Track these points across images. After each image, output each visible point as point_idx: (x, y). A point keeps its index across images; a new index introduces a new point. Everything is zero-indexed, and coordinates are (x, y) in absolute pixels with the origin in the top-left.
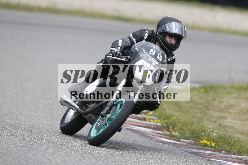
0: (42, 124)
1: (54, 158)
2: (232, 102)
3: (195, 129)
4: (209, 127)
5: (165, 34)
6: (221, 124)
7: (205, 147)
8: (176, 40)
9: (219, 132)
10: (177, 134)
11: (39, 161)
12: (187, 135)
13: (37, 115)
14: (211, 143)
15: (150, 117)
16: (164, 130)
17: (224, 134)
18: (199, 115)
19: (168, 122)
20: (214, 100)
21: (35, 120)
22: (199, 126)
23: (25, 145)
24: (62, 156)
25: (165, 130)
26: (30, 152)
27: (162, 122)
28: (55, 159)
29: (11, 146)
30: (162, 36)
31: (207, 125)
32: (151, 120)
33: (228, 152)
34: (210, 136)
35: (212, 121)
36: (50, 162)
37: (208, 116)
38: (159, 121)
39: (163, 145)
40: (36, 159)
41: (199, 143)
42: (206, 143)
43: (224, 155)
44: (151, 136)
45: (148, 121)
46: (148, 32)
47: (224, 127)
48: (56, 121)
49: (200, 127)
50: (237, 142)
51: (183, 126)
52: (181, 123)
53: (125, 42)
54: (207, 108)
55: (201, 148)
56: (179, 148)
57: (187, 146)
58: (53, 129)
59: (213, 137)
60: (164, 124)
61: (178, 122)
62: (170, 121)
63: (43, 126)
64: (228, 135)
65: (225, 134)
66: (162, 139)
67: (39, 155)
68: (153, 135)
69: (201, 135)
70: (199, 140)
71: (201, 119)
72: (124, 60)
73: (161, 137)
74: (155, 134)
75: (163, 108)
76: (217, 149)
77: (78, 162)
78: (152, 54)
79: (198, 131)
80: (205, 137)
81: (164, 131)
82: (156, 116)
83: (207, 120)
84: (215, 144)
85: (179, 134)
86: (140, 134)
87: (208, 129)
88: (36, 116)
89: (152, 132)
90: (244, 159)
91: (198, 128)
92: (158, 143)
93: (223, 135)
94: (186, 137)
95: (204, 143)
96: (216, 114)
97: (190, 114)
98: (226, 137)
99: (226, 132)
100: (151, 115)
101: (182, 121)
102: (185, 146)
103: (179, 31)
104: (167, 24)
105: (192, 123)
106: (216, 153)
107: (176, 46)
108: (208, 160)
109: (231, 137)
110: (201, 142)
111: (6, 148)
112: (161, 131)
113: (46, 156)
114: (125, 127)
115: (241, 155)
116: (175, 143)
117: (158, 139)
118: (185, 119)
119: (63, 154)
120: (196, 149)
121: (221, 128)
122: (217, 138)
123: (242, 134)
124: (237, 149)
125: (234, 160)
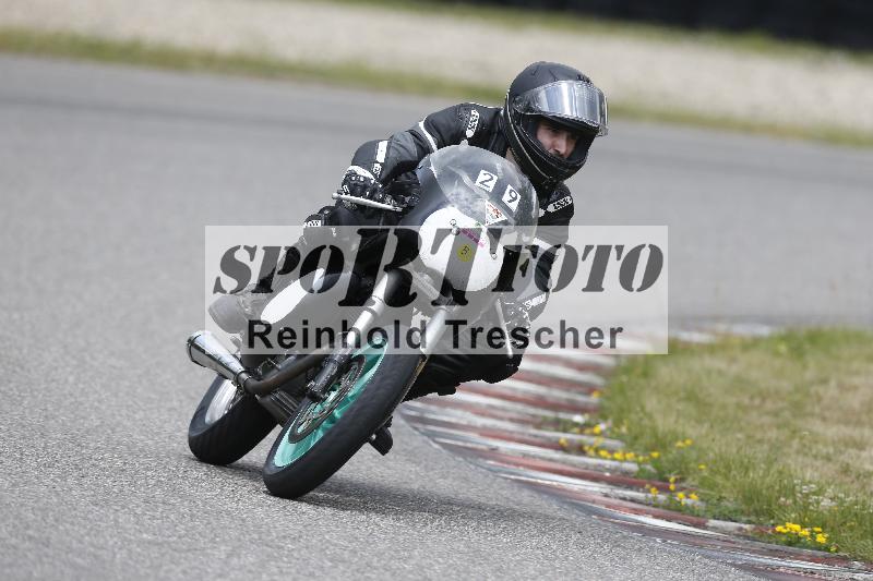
3: (759, 482)
4: (808, 478)
5: (536, 120)
6: (848, 464)
7: (791, 548)
8: (574, 142)
9: (842, 495)
10: (693, 500)
12: (729, 505)
14: (812, 532)
15: (599, 441)
16: (647, 486)
17: (861, 499)
18: (773, 434)
19: (664, 459)
20: (824, 382)
22: (772, 472)
23: (160, 539)
25: (653, 486)
26: (178, 564)
27: (641, 458)
29: (111, 543)
30: (526, 129)
31: (799, 470)
32: (603, 453)
34: (811, 508)
35: (816, 457)
37: (802, 438)
38: (630, 456)
39: (644, 540)
41: (770, 532)
42: (796, 534)
43: (858, 576)
44: (604, 508)
45: (591, 457)
46: (477, 114)
47: (858, 477)
49: (776, 475)
51: (713, 472)
52: (707, 465)
53: (398, 147)
54: (798, 409)
55: (777, 550)
56: (703, 552)
57: (728, 545)
59: (822, 512)
60: (649, 467)
61: (697, 461)
62: (670, 456)
65: (864, 503)
66: (642, 518)
68: (608, 506)
69: (780, 506)
70: (772, 522)
71: (776, 447)
72: (390, 207)
73: (637, 512)
74: (617, 502)
75: (643, 408)
76: (835, 555)
78: (486, 188)
79: (768, 489)
80: (793, 511)
81: (649, 491)
82: (620, 437)
83: (798, 452)
84: (826, 535)
85: (702, 500)
86: (564, 502)
87: (804, 482)
89: (606, 495)
91: (768, 480)
92: (625, 534)
93: (856, 503)
94: (726, 512)
95: (789, 533)
96: (833, 431)
97: (741, 430)
98: (865, 512)
99: (865, 494)
100: (602, 434)
101: (711, 455)
102: (724, 544)
103: (582, 110)
104: (541, 88)
105: (746, 461)
106: (830, 568)
107: (573, 163)
110: (779, 528)
111: (92, 550)
112: (638, 491)
113: (232, 576)
114: (512, 477)
116: (685, 534)
117: (625, 519)
118: (723, 449)
119: (293, 571)
120: (762, 553)
121: (848, 479)
122: (835, 516)
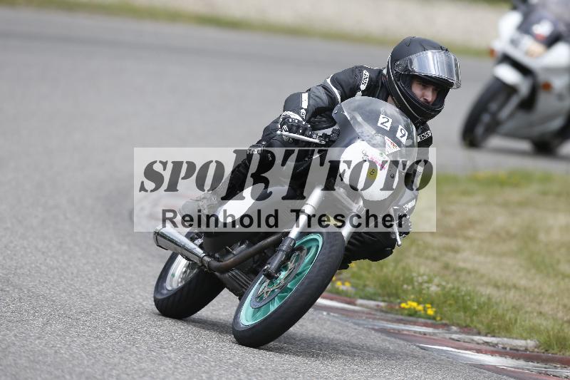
0: (38, 265)
1: (65, 344)
2: (474, 213)
3: (390, 275)
4: (422, 272)
5: (411, 78)
6: (448, 263)
7: (411, 319)
9: (444, 283)
10: (347, 287)
11: (31, 351)
12: (370, 290)
13: (25, 243)
14: (425, 307)
17: (456, 286)
21: (22, 256)
24: (83, 340)
28: (66, 346)
30: (404, 84)
31: (416, 267)
33: (466, 330)
34: (424, 291)
35: (427, 258)
36: (56, 352)
39: (315, 313)
40: (24, 346)
41: (397, 307)
42: (414, 308)
43: (454, 336)
46: (367, 74)
47: (455, 271)
48: (70, 257)
49: (401, 271)
50: (486, 307)
51: (360, 268)
53: (315, 98)
55: (402, 320)
56: (354, 320)
57: (370, 314)
58: (63, 278)
59: (431, 295)
63: (41, 269)
64: (464, 289)
65: (458, 288)
67: (31, 336)
69: (404, 291)
70: (398, 301)
76: (440, 322)
77: (120, 352)
78: (385, 128)
79: (395, 279)
80: (412, 294)
83: (415, 255)
84: (434, 310)
85: (353, 286)
87: (419, 275)
88: (25, 248)
90: (501, 346)
91: (396, 274)
93: (453, 288)
94: (369, 295)
95: (409, 309)
98: (459, 294)
99: (459, 282)
102: (368, 316)
103: (443, 70)
106: (436, 331)
107: (436, 108)
108: (419, 346)
109: (472, 294)
110: (403, 305)
115: (494, 336)
116: (343, 309)
120: (393, 321)
121: (448, 273)
122: (439, 297)
123: (497, 286)
124: (486, 321)
125: (478, 347)
